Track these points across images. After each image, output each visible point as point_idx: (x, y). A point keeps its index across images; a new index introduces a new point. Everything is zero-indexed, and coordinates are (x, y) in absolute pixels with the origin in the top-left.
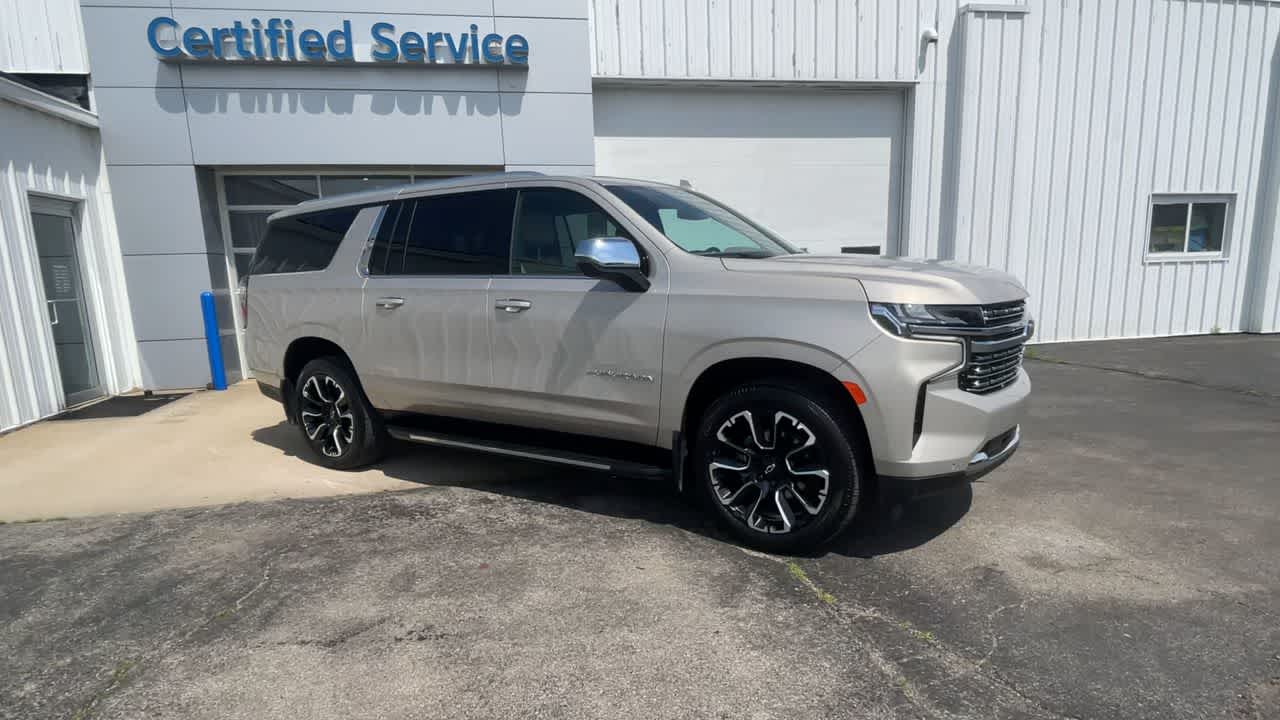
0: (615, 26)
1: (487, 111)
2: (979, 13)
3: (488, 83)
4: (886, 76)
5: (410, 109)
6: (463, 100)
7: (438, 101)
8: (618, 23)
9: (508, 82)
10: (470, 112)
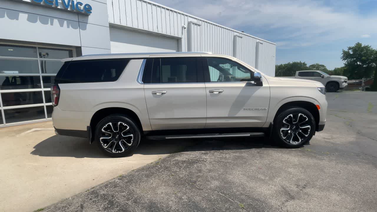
0: (112, 8)
1: (75, 28)
2: (193, 23)
3: (75, 18)
4: (176, 35)
5: (45, 22)
6: (65, 22)
7: (56, 21)
8: (113, 7)
9: (81, 19)
10: (68, 27)
